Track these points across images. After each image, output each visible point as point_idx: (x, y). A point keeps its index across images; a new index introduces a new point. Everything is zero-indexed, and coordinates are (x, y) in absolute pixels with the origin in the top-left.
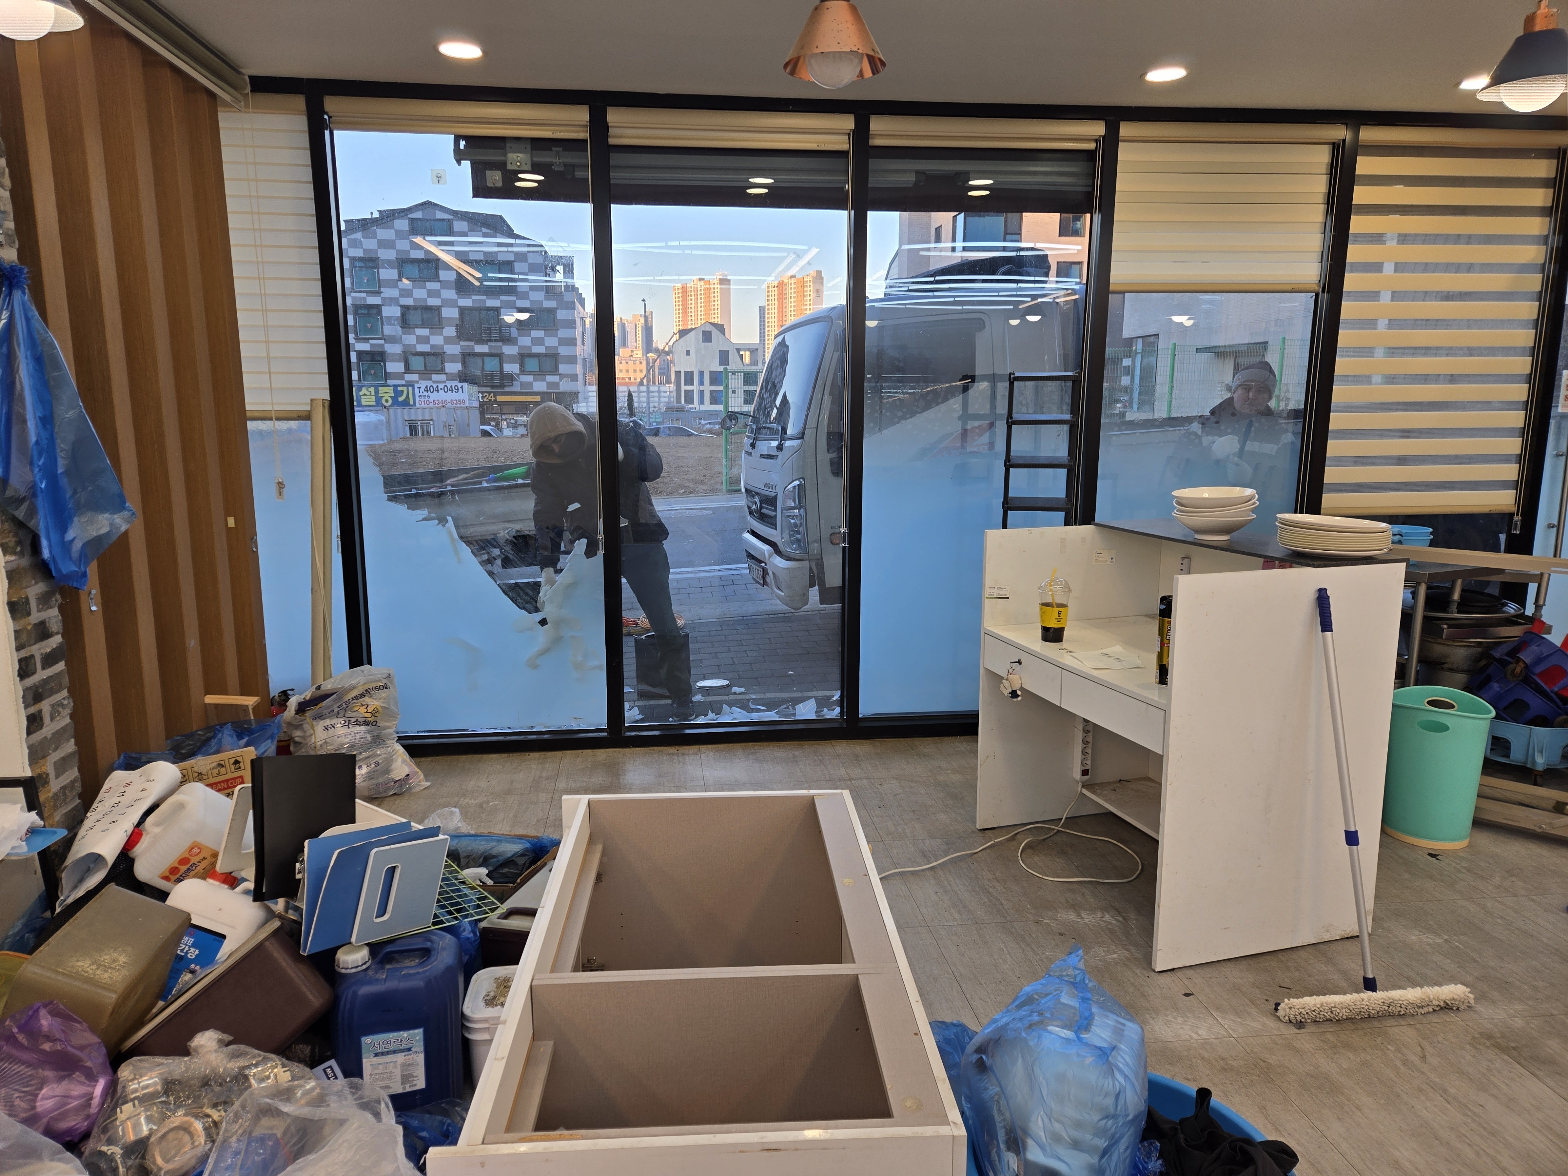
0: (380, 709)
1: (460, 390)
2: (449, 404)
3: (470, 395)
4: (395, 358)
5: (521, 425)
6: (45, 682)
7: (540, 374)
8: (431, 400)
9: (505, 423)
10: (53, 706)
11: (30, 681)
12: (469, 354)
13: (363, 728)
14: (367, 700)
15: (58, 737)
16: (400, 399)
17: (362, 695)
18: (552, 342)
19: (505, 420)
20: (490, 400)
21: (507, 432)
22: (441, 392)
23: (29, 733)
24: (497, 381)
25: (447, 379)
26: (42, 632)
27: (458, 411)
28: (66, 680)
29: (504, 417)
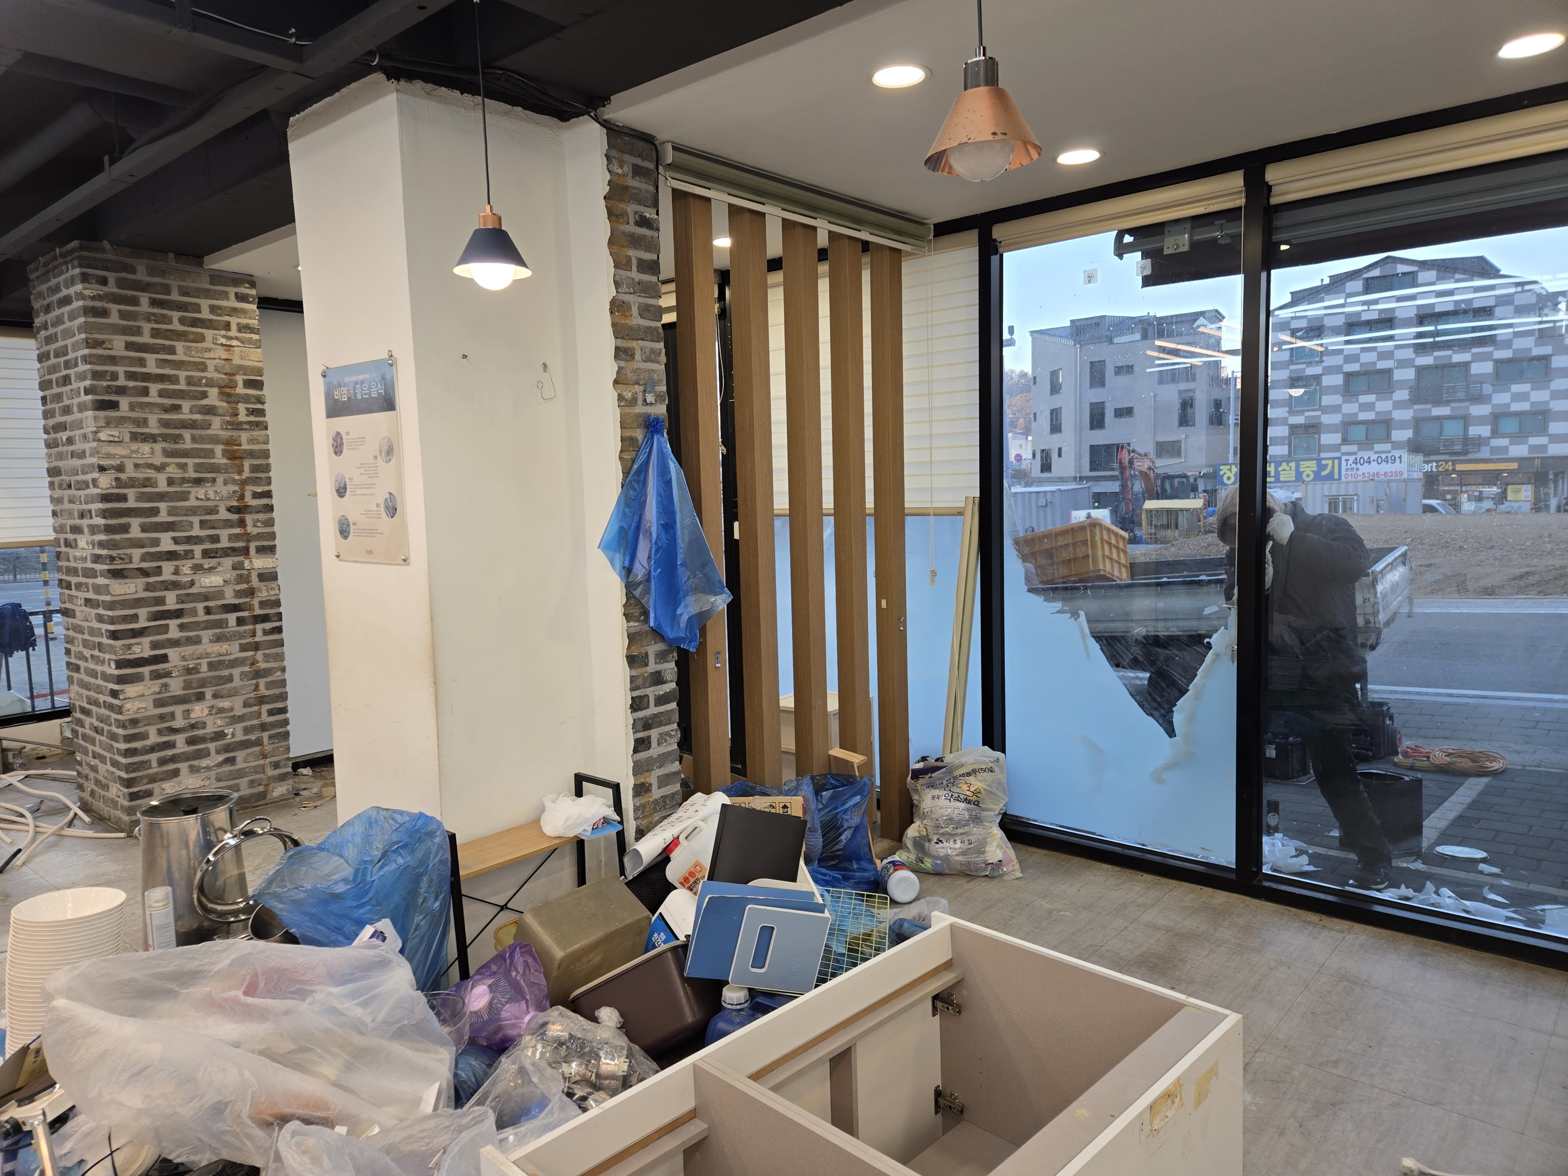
0: (982, 791)
1: (1398, 460)
2: (1382, 477)
3: (1410, 465)
4: (1331, 429)
5: (1488, 498)
6: (655, 716)
7: (1519, 437)
8: (1360, 473)
9: (1466, 496)
10: (661, 734)
11: (640, 714)
12: (1423, 420)
13: (962, 805)
14: (971, 779)
15: (663, 759)
16: (1324, 473)
17: (969, 774)
18: (1540, 396)
19: (1466, 492)
20: (1447, 470)
21: (1467, 506)
22: (1374, 464)
23: (636, 751)
24: (1458, 448)
25: (1393, 449)
26: (658, 679)
27: (1393, 485)
28: (676, 717)
29: (1464, 489)
